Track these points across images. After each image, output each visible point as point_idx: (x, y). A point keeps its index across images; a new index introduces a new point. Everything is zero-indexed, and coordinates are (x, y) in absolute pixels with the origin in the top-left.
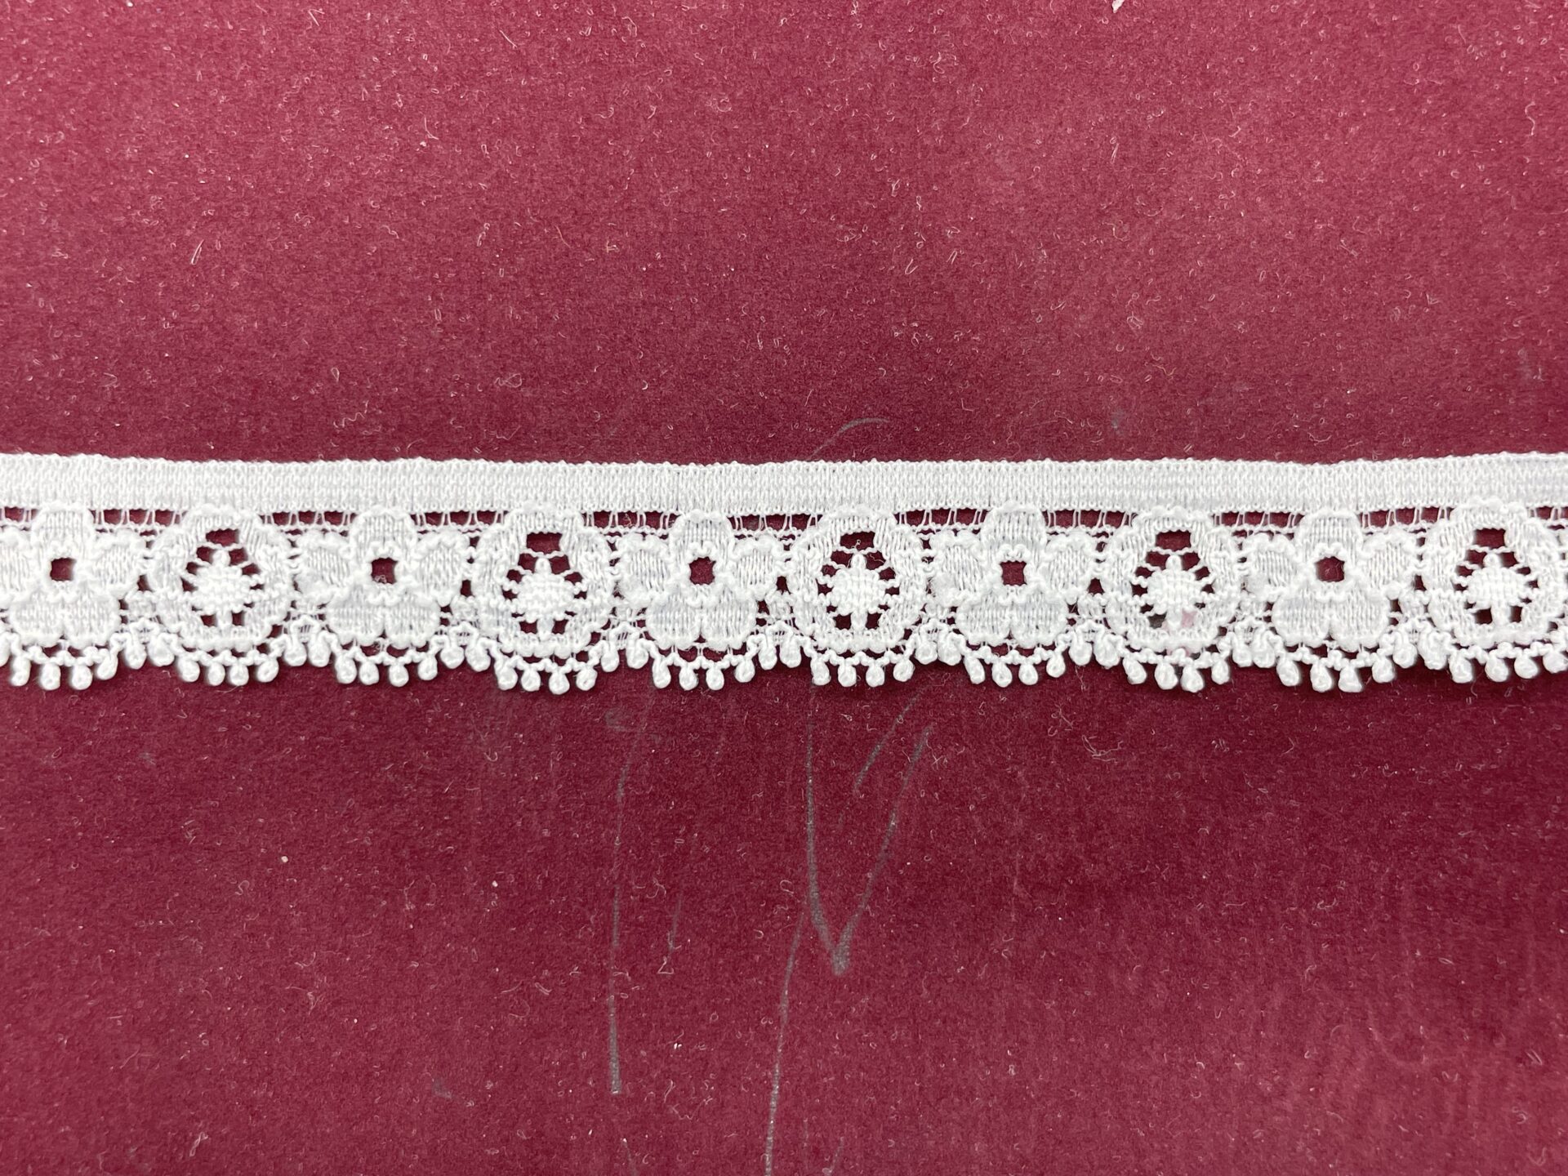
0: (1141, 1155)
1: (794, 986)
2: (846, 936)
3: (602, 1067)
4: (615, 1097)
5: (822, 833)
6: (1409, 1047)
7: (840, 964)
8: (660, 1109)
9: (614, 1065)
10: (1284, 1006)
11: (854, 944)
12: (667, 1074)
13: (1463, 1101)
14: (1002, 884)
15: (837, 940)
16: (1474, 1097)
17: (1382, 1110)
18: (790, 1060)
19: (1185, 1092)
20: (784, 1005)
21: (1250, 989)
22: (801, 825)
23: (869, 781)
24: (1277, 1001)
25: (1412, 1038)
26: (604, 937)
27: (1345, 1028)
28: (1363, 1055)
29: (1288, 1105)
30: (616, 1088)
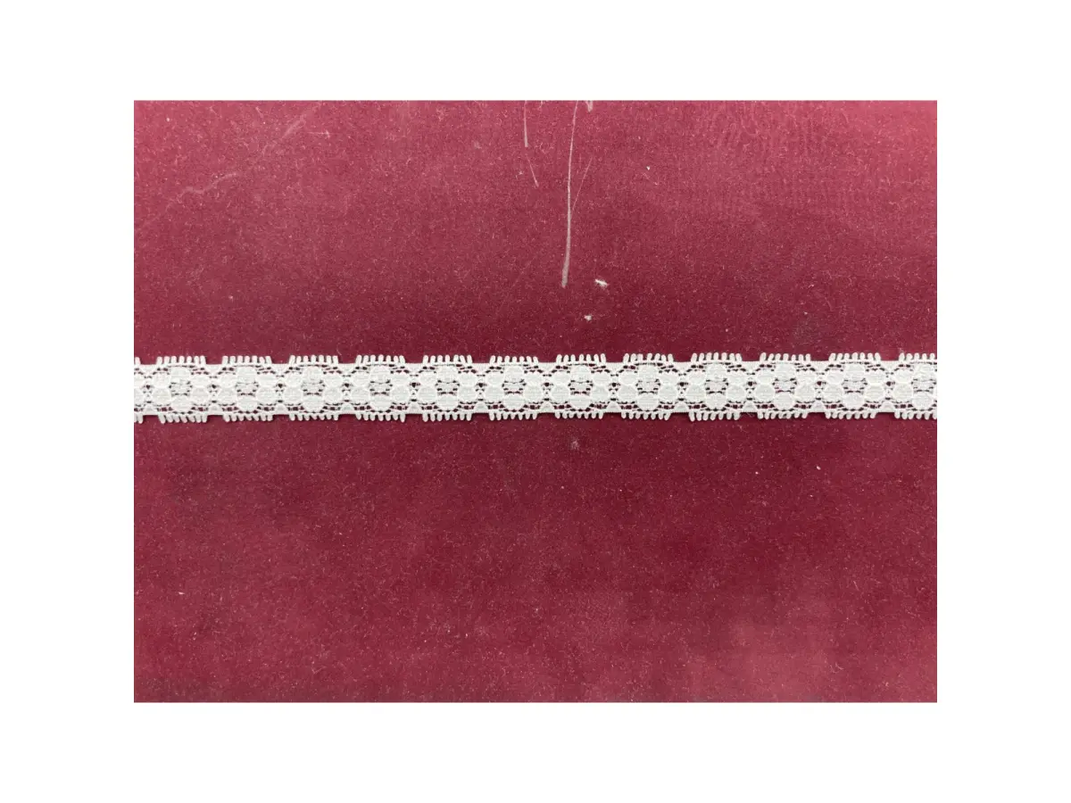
1: (577, 114)
3: (523, 138)
4: (526, 148)
6: (752, 130)
8: (539, 151)
9: (526, 139)
12: (540, 141)
18: (576, 135)
19: (689, 144)
20: (574, 121)
25: (754, 126)
27: (735, 124)
28: (740, 133)
29: (718, 147)
30: (526, 145)
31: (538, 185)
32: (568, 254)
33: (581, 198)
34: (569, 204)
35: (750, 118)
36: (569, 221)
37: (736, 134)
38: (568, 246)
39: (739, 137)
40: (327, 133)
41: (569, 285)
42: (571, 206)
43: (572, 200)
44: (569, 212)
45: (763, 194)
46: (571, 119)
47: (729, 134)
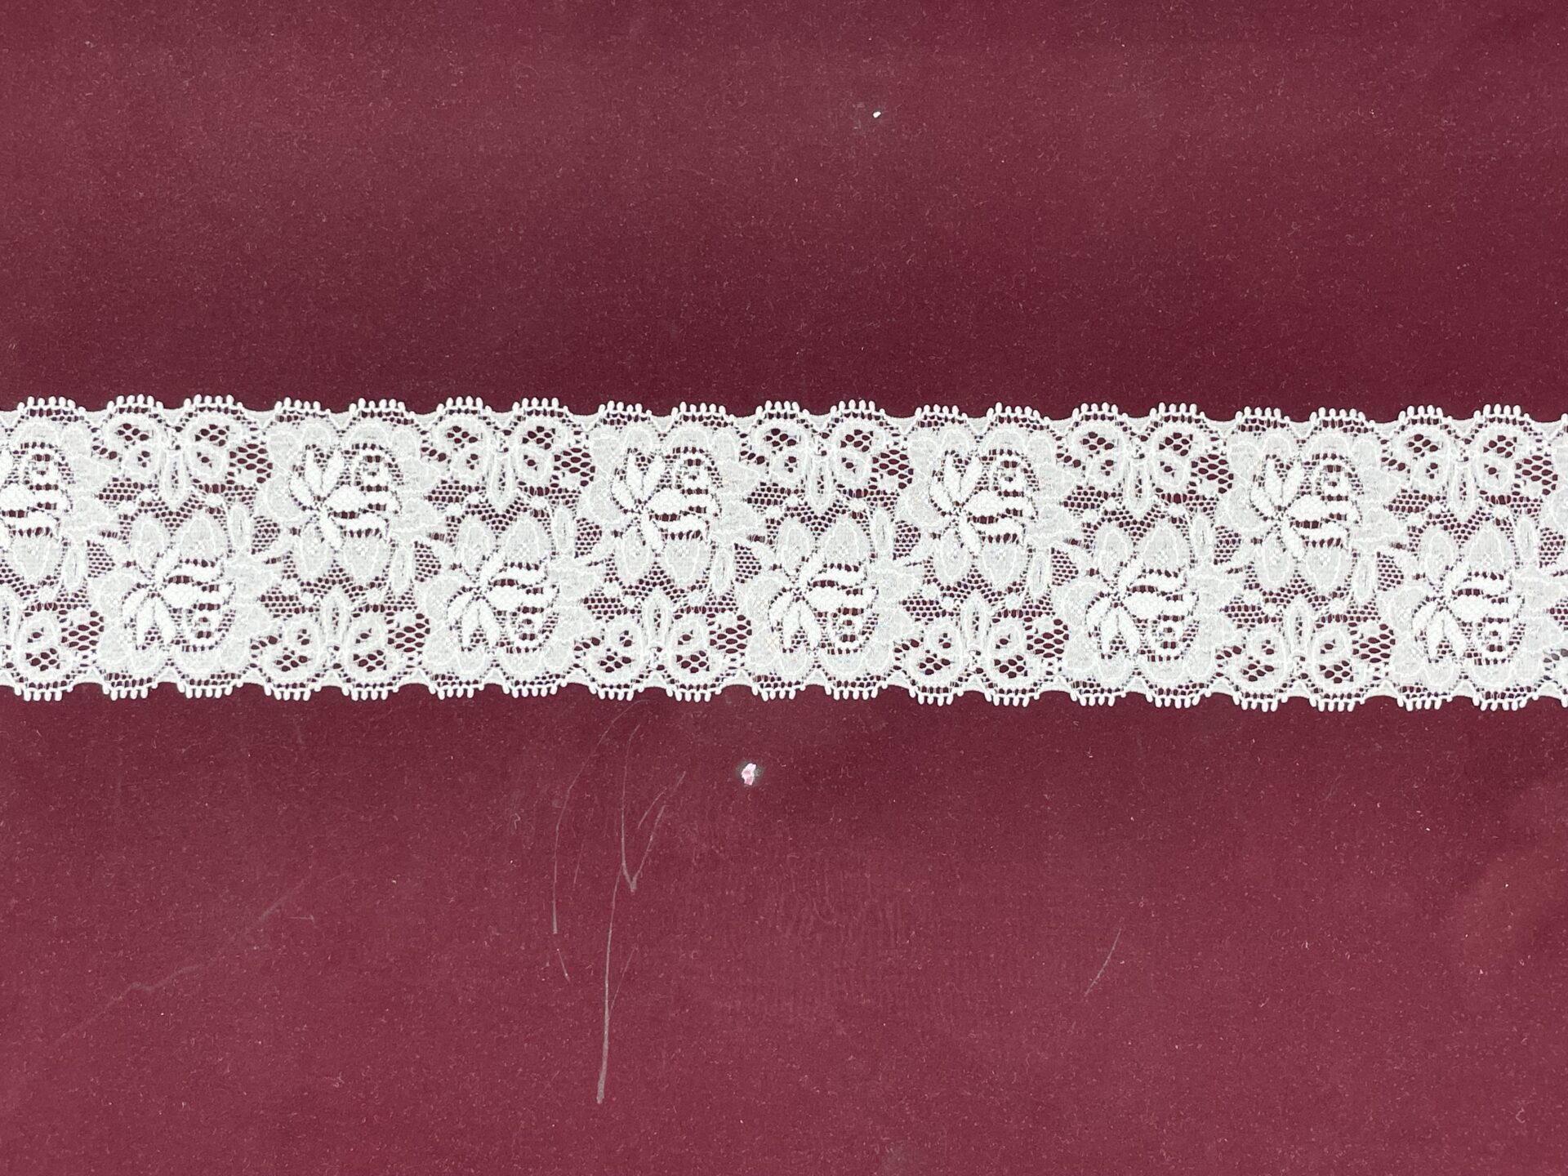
0: (736, 954)
1: (617, 896)
2: (635, 879)
3: (551, 923)
4: (555, 935)
5: (626, 842)
6: (828, 916)
7: (633, 887)
8: (571, 938)
9: (555, 923)
10: (785, 902)
11: (638, 882)
13: (847, 935)
14: (689, 860)
15: (632, 880)
16: (850, 934)
17: (819, 937)
18: (616, 921)
20: (614, 902)
21: (773, 896)
22: (620, 840)
23: (643, 824)
24: (782, 900)
25: (828, 912)
26: (553, 879)
27: (806, 909)
28: (812, 919)
29: (786, 936)
30: (555, 931)
31: (568, 979)
32: (605, 1063)
33: (621, 995)
34: (607, 1001)
35: (824, 901)
36: (607, 1021)
37: (807, 921)
38: (605, 1054)
39: (811, 924)
40: (312, 918)
41: (607, 1100)
42: (610, 1003)
43: (610, 999)
44: (607, 1012)
45: (842, 993)
46: (611, 900)
47: (799, 921)
